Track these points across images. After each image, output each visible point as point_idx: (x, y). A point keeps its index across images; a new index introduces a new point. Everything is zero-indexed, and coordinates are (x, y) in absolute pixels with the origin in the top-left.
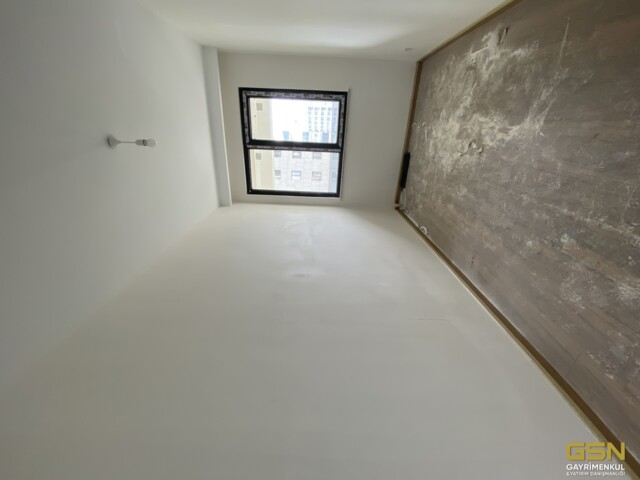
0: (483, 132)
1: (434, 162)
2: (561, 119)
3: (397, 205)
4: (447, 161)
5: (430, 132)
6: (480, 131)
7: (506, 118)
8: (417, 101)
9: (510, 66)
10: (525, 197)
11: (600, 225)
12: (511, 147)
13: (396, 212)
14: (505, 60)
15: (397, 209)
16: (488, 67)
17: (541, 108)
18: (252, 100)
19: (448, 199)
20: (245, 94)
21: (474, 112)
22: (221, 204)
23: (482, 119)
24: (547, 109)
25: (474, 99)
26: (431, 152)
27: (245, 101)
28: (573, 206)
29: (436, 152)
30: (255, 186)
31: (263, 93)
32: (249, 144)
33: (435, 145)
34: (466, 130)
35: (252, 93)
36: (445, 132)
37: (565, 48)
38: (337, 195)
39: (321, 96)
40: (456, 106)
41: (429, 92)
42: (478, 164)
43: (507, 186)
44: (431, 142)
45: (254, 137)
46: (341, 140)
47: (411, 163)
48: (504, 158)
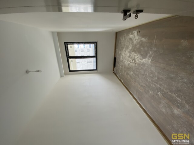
0: (136, 58)
1: (123, 62)
2: (155, 61)
3: (114, 72)
4: (126, 63)
5: (121, 53)
6: (135, 57)
7: (141, 56)
8: (117, 43)
9: (141, 42)
10: (148, 79)
11: (168, 92)
12: (143, 64)
13: (113, 74)
14: (140, 40)
15: (114, 73)
16: (135, 40)
17: (150, 56)
18: (68, 45)
19: (127, 74)
20: (66, 44)
21: (133, 52)
22: (61, 76)
23: (135, 54)
24: (152, 57)
25: (132, 48)
26: (121, 59)
27: (66, 46)
28: (161, 85)
29: (123, 60)
30: (71, 69)
31: (72, 43)
32: (69, 58)
33: (122, 57)
34: (131, 56)
35: (68, 43)
36: (125, 55)
37: (155, 42)
38: (96, 70)
39: (89, 43)
40: (127, 48)
41: (120, 42)
42: (135, 66)
43: (143, 75)
44: (122, 56)
45: (70, 56)
46: (96, 55)
47: (116, 60)
48: (142, 67)
